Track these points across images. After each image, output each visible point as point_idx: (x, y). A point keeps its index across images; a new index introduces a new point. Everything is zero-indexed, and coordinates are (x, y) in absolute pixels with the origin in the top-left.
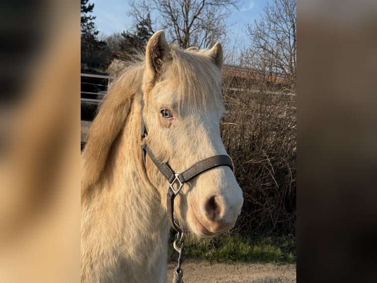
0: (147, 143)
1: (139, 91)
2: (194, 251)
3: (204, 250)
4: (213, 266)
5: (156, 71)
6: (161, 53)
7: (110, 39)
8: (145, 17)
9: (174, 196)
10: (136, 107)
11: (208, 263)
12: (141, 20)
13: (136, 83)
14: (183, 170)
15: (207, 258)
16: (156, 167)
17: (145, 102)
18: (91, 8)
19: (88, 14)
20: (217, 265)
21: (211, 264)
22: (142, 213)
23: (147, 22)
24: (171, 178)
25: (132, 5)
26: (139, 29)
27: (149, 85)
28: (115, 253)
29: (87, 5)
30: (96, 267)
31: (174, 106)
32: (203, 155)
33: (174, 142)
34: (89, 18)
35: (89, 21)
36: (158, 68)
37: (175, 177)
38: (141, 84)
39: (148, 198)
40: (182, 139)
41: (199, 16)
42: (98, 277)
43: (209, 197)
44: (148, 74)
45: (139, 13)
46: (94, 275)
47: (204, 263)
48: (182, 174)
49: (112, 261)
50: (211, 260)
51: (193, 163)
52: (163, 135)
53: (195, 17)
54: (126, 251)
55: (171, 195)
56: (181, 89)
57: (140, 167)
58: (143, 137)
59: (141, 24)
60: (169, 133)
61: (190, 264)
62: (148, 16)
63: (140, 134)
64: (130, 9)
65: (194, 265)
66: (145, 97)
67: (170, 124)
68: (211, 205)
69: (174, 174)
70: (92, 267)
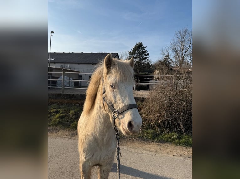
0: (105, 97)
1: (102, 76)
2: (169, 140)
3: (174, 140)
4: (177, 147)
5: (108, 69)
6: (110, 62)
7: (156, 64)
8: (167, 54)
9: (115, 119)
10: (101, 82)
11: (175, 145)
12: (165, 56)
13: (101, 73)
14: (118, 109)
15: (175, 143)
16: (108, 106)
17: (104, 81)
18: (148, 54)
19: (147, 56)
20: (179, 147)
21: (176, 146)
22: (101, 121)
23: (168, 56)
24: (114, 111)
25: (162, 51)
26: (165, 59)
27: (106, 74)
28: (92, 135)
29: (147, 53)
30: (87, 140)
31: (116, 83)
32: (126, 104)
33: (115, 97)
34: (147, 57)
35: (147, 58)
36: (109, 68)
37: (115, 111)
38: (103, 74)
39: (103, 116)
40: (118, 97)
41: (188, 51)
42: (87, 143)
43: (129, 122)
44: (105, 70)
45: (164, 53)
46: (86, 142)
47: (173, 145)
48: (118, 110)
49: (91, 138)
50: (176, 144)
51: (122, 106)
52: (111, 94)
53: (186, 52)
54: (96, 135)
55: (114, 118)
56: (118, 77)
57: (102, 104)
58: (103, 94)
59: (165, 57)
60: (113, 94)
61: (167, 145)
62: (168, 54)
63: (103, 92)
64: (161, 52)
65: (169, 145)
66: (104, 78)
67: (114, 90)
68: (130, 125)
69: (115, 110)
70: (86, 139)
